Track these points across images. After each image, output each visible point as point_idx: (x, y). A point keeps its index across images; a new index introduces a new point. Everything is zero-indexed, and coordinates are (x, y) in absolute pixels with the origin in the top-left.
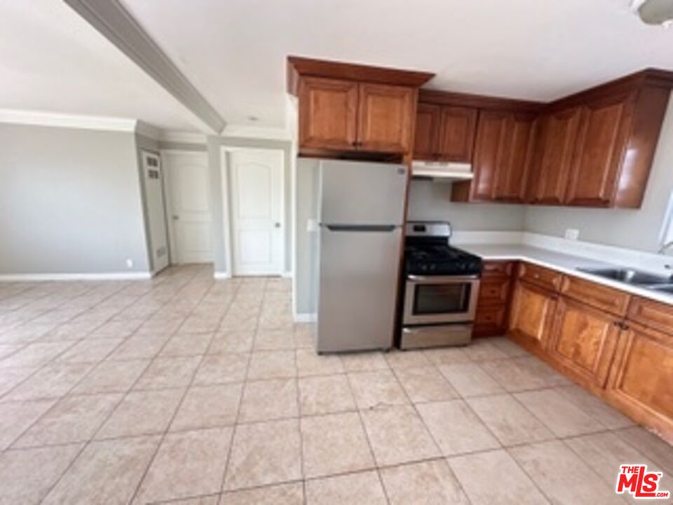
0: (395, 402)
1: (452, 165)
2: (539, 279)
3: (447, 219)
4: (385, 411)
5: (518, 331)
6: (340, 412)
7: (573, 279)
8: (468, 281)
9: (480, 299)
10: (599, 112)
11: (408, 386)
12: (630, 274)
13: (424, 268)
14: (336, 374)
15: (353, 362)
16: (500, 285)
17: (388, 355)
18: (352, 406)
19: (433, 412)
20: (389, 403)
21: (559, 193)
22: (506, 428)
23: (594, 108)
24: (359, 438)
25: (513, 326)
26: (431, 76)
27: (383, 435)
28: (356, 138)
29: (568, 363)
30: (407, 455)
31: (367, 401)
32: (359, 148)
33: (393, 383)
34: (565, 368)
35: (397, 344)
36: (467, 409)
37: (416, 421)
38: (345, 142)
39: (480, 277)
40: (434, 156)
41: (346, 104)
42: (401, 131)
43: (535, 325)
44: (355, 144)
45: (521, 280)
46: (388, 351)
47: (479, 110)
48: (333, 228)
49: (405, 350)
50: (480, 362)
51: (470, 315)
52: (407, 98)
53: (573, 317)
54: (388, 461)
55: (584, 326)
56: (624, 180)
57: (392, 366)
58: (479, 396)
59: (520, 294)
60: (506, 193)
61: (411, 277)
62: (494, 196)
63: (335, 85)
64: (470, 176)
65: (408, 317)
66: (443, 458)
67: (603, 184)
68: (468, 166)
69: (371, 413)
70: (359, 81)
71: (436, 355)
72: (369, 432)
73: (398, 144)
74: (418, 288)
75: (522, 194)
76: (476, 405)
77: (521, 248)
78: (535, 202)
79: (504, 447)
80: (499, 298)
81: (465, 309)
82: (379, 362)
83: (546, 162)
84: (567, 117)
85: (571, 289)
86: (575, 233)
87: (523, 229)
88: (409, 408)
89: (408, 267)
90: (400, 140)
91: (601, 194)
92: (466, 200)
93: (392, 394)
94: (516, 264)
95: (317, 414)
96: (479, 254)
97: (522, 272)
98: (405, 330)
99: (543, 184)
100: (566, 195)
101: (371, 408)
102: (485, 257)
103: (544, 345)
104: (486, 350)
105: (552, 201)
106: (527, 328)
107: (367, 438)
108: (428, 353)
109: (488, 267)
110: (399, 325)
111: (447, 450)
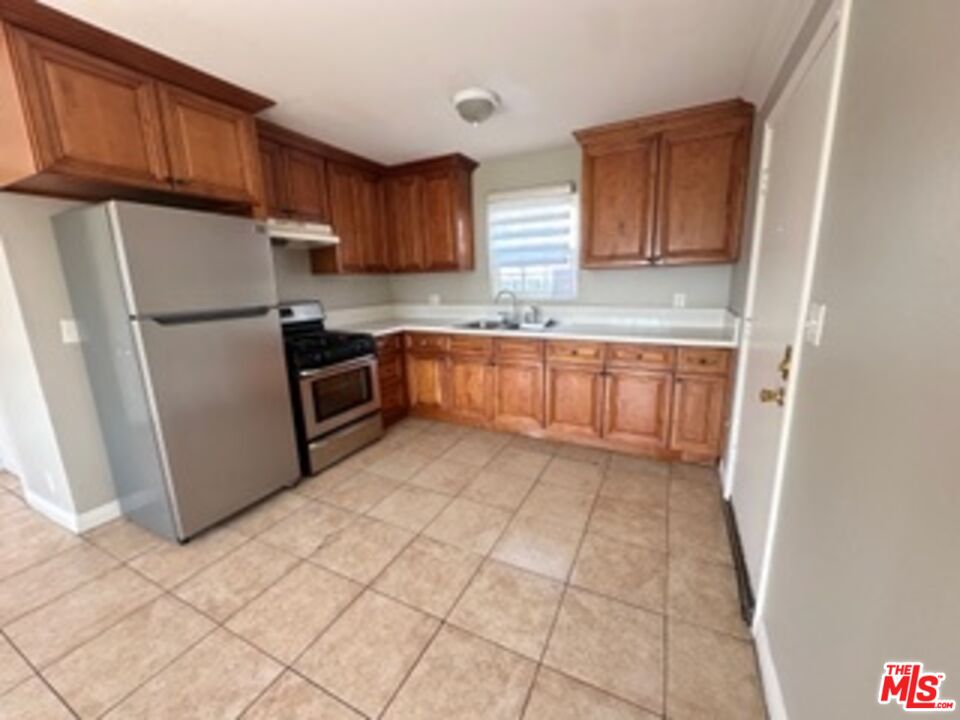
0: (343, 525)
1: (309, 226)
2: (427, 346)
3: (315, 298)
4: (338, 539)
5: (420, 403)
6: (280, 579)
7: (452, 336)
8: (365, 365)
9: (382, 381)
10: (433, 184)
11: (347, 503)
12: (482, 325)
13: (318, 357)
14: (238, 548)
15: (256, 521)
16: (393, 361)
17: (300, 489)
18: (294, 560)
19: (387, 509)
20: (337, 530)
21: (418, 259)
22: (449, 483)
23: (429, 179)
24: (327, 581)
25: (414, 400)
26: (268, 103)
27: (351, 559)
28: (170, 169)
29: (465, 413)
30: (388, 556)
31: (307, 544)
32: (178, 189)
33: (327, 511)
34: (464, 418)
35: (306, 471)
36: (413, 489)
37: (376, 526)
38: (153, 177)
39: (377, 356)
40: (287, 213)
41: (137, 110)
42: (242, 171)
43: (432, 391)
44: (170, 180)
45: (411, 351)
46: (296, 484)
47: (326, 161)
48: (164, 320)
49: (318, 473)
50: (400, 446)
51: (377, 402)
52: (241, 125)
53: (460, 369)
54: (374, 572)
55: (468, 375)
56: (462, 247)
57: (314, 496)
58: (417, 473)
59: (413, 366)
60: (372, 261)
61: (304, 373)
62: (361, 263)
63: (108, 70)
64: (336, 240)
65: (313, 428)
66: (418, 536)
67: (451, 249)
68: (328, 229)
69: (324, 552)
70: (158, 78)
71: (356, 461)
72: (334, 568)
73: (244, 190)
74: (315, 386)
75: (385, 261)
76: (417, 481)
77: (395, 321)
78: (399, 271)
79: (456, 496)
80: (394, 376)
81: (370, 397)
82: (293, 501)
83: (400, 228)
84: (409, 184)
85: (453, 347)
86: (436, 298)
87: (391, 300)
88: (363, 520)
89: (297, 361)
90: (244, 184)
91: (450, 258)
92: (335, 271)
93: (332, 520)
94: (401, 335)
95: (247, 603)
96: (367, 331)
97: (409, 342)
98: (312, 446)
99: (402, 253)
100: (425, 260)
101: (320, 548)
102: (377, 333)
103: (444, 406)
104: (400, 434)
105: (413, 269)
106: (426, 398)
107: (337, 574)
108: (348, 463)
109: (380, 344)
110: (302, 442)
111: (417, 528)
